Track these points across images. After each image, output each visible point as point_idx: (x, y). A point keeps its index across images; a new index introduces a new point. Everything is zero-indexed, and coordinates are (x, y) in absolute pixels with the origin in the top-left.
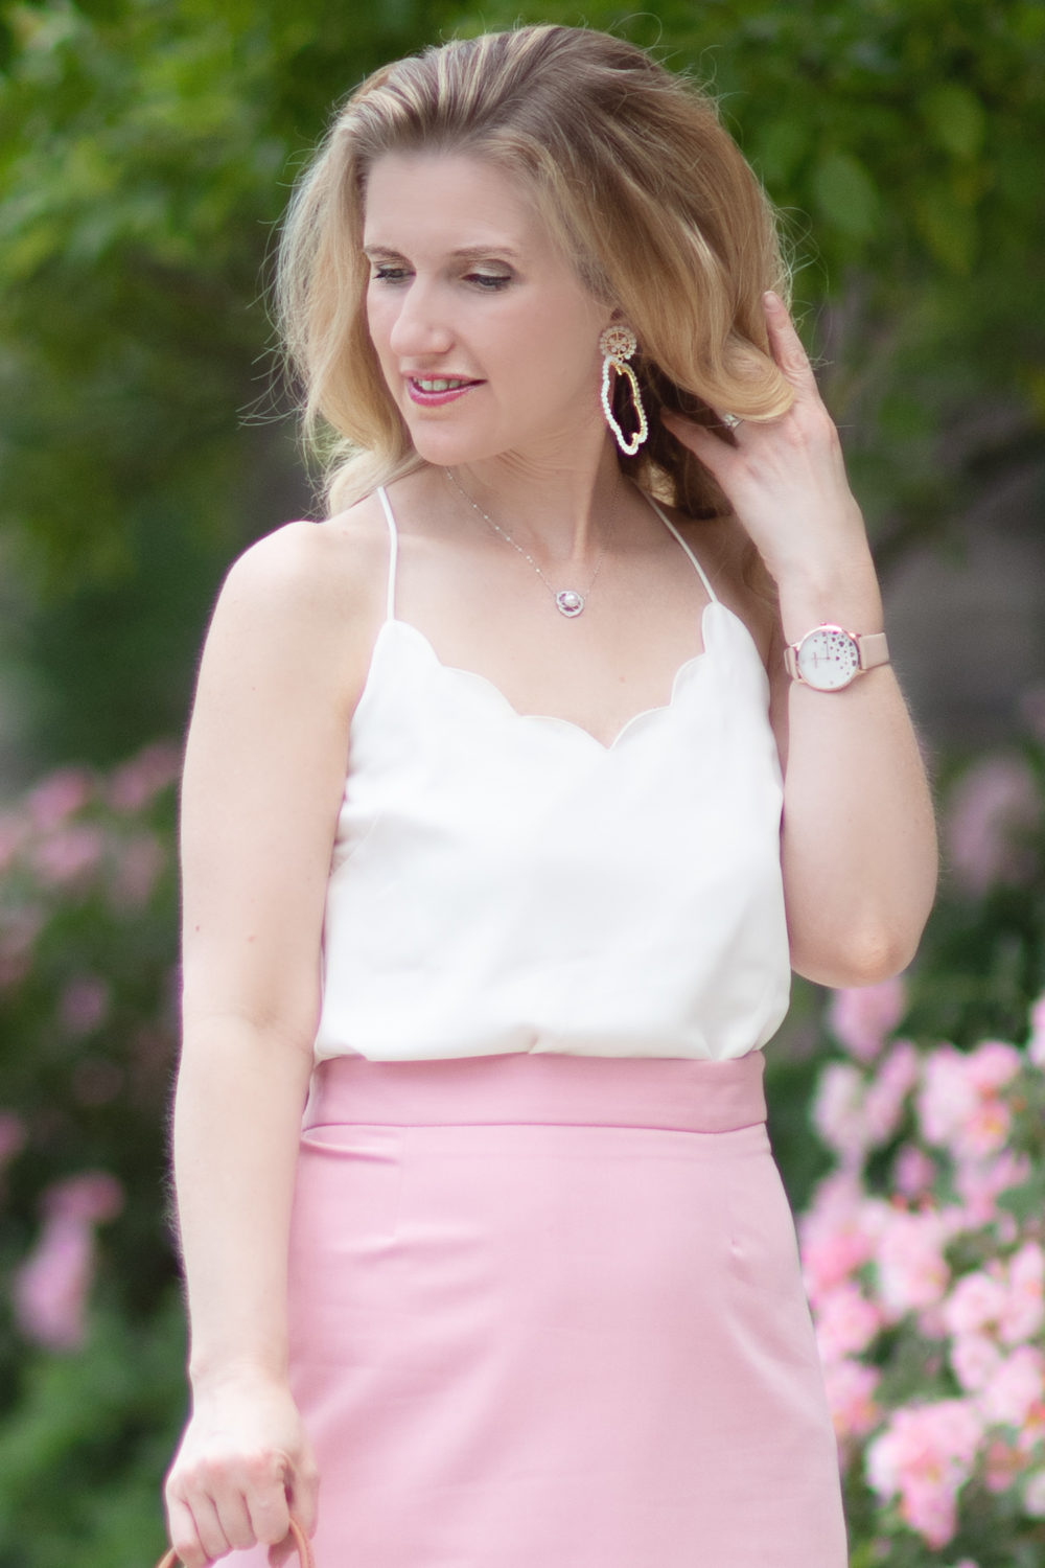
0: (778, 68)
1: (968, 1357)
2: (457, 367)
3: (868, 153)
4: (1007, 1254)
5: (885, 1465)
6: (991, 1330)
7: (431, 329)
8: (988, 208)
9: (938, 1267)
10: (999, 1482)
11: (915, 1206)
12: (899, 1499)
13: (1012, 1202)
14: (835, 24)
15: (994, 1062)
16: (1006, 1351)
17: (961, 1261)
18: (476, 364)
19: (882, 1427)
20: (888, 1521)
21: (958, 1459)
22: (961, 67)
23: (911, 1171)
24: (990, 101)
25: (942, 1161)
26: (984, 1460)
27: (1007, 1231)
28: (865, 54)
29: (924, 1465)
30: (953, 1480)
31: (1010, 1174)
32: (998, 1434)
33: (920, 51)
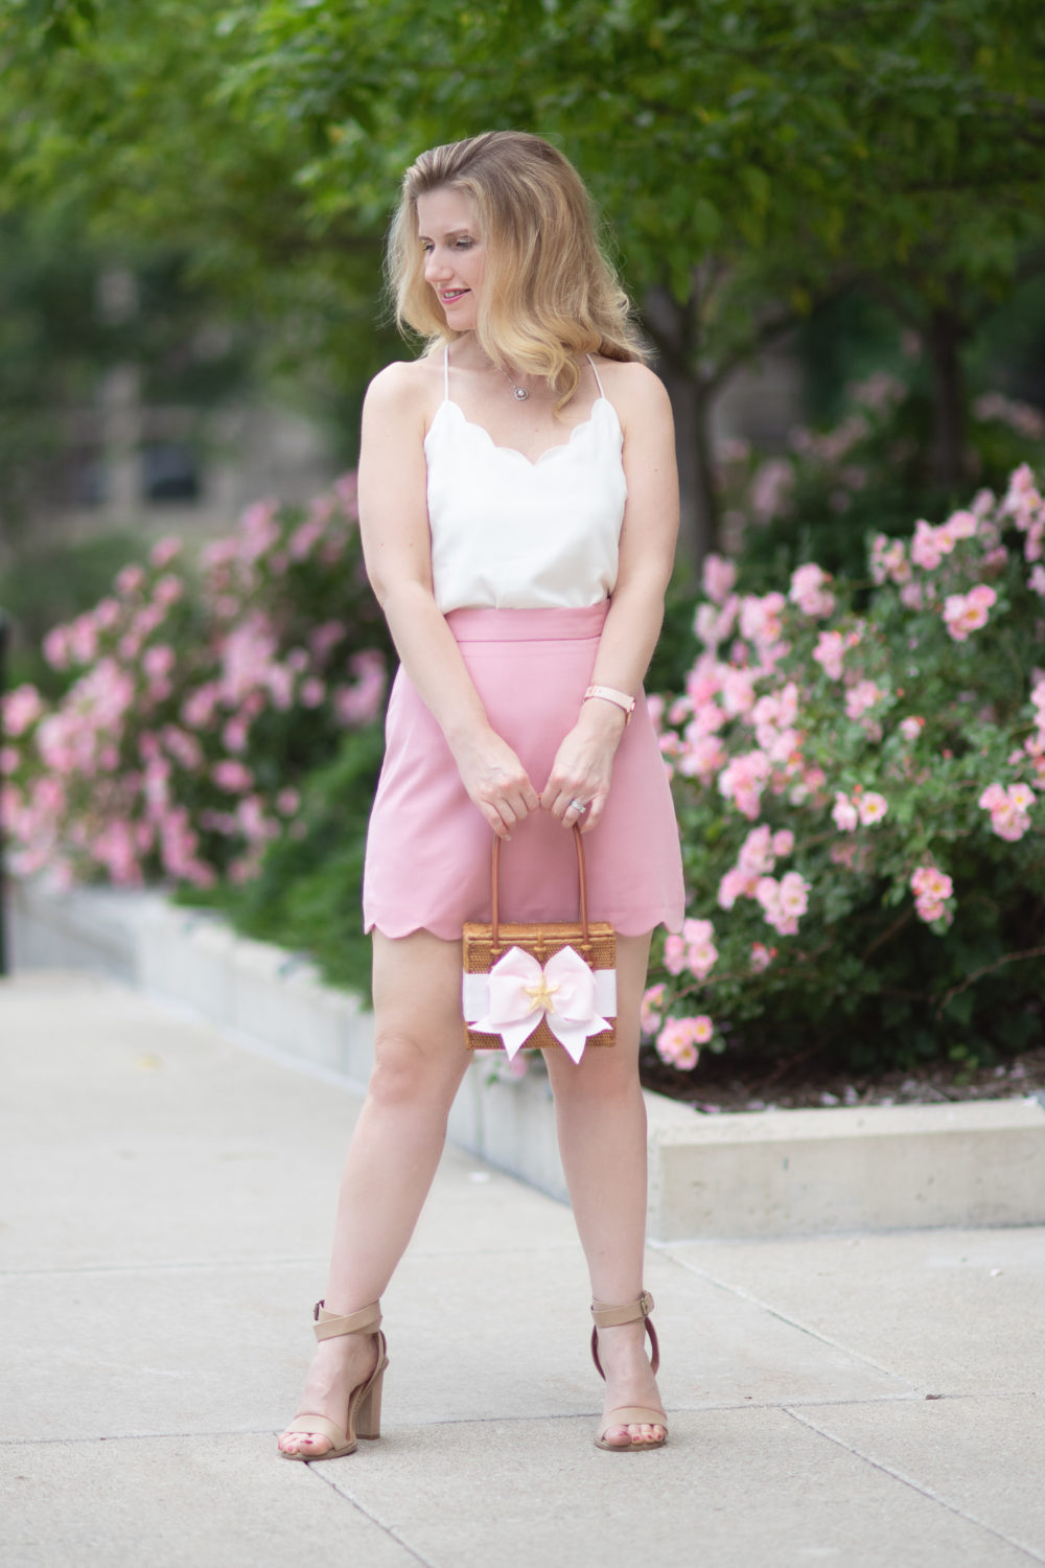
0: (674, 158)
1: (763, 733)
2: (456, 285)
3: (713, 196)
4: (781, 687)
5: (727, 783)
6: (773, 722)
7: (442, 269)
8: (770, 219)
9: (750, 693)
10: (779, 790)
11: (739, 667)
12: (733, 799)
13: (782, 664)
14: (699, 136)
15: (774, 601)
16: (780, 731)
17: (760, 690)
18: (465, 284)
19: (725, 766)
20: (729, 807)
21: (759, 779)
22: (756, 157)
23: (739, 651)
24: (770, 170)
25: (751, 647)
26: (771, 781)
27: (781, 677)
28: (713, 150)
29: (744, 783)
30: (758, 789)
31: (782, 651)
32: (778, 767)
33: (738, 147)
